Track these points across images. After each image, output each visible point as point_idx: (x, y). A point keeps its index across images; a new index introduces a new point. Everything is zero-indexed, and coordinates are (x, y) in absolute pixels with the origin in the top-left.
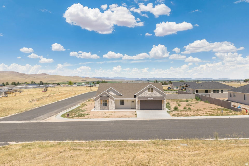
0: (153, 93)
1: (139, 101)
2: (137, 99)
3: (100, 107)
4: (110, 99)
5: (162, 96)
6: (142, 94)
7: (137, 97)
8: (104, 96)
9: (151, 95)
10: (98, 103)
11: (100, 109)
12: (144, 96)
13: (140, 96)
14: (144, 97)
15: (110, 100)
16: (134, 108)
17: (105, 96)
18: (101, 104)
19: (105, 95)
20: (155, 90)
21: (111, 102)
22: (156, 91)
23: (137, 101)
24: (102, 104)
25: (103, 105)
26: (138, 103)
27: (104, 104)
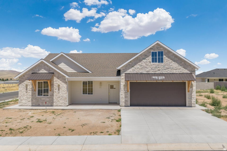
0: (163, 64)
1: (129, 83)
2: (122, 79)
3: (30, 100)
4: (55, 79)
5: (186, 71)
6: (135, 66)
7: (124, 74)
8: (41, 72)
9: (159, 70)
10: (27, 89)
11: (30, 104)
12: (141, 71)
13: (130, 71)
14: (141, 74)
15: (56, 81)
16: (117, 103)
17: (43, 71)
18: (33, 90)
19: (45, 69)
20: (169, 57)
21: (59, 86)
22: (172, 59)
23: (123, 83)
24: (35, 90)
25: (39, 95)
26: (126, 90)
27: (40, 93)
